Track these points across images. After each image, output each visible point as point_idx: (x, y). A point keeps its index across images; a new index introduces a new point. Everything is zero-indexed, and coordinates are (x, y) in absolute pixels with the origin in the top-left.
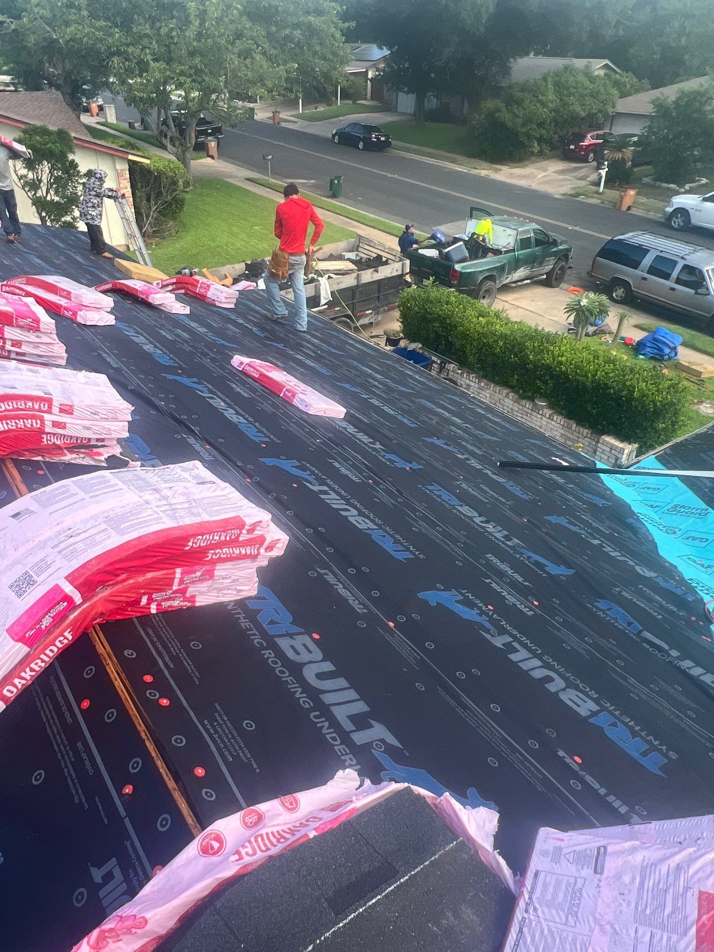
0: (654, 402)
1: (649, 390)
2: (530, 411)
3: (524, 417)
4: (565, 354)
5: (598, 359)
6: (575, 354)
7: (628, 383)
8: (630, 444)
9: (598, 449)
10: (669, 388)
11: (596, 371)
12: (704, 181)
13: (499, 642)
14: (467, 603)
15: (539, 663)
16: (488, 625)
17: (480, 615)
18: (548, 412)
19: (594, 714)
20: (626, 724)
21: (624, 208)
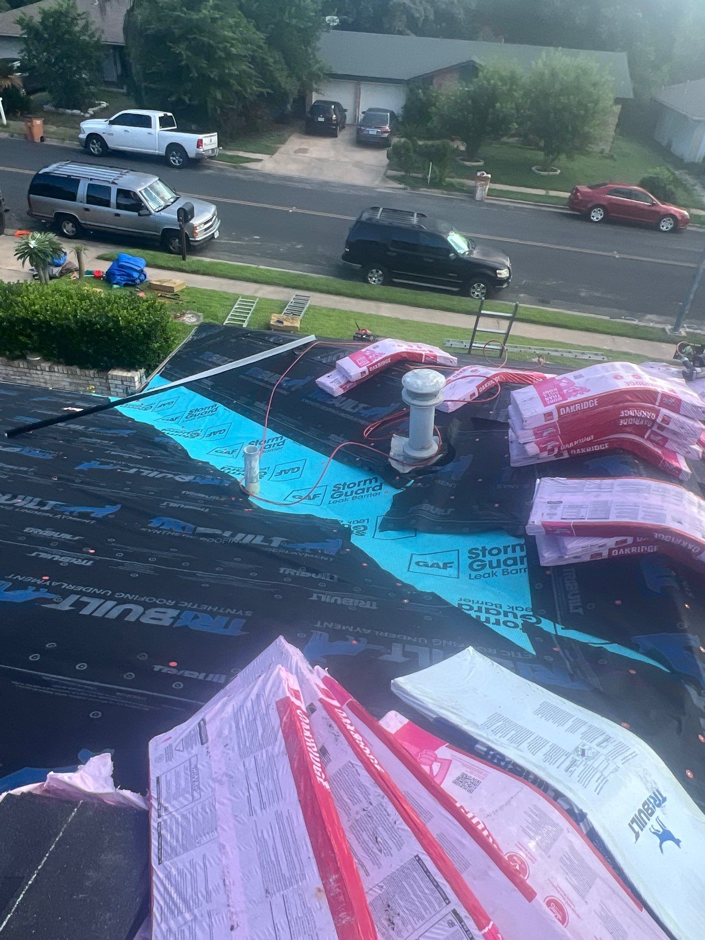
0: (140, 325)
1: (132, 315)
2: (27, 371)
3: (23, 377)
4: (36, 301)
5: (72, 299)
6: (46, 299)
7: (110, 314)
8: (137, 371)
9: (111, 385)
10: (148, 309)
11: (76, 311)
12: (104, 104)
13: (66, 605)
14: (19, 586)
15: (114, 603)
16: (49, 596)
17: (37, 590)
18: (46, 365)
19: (176, 619)
20: (205, 611)
21: (37, 139)
